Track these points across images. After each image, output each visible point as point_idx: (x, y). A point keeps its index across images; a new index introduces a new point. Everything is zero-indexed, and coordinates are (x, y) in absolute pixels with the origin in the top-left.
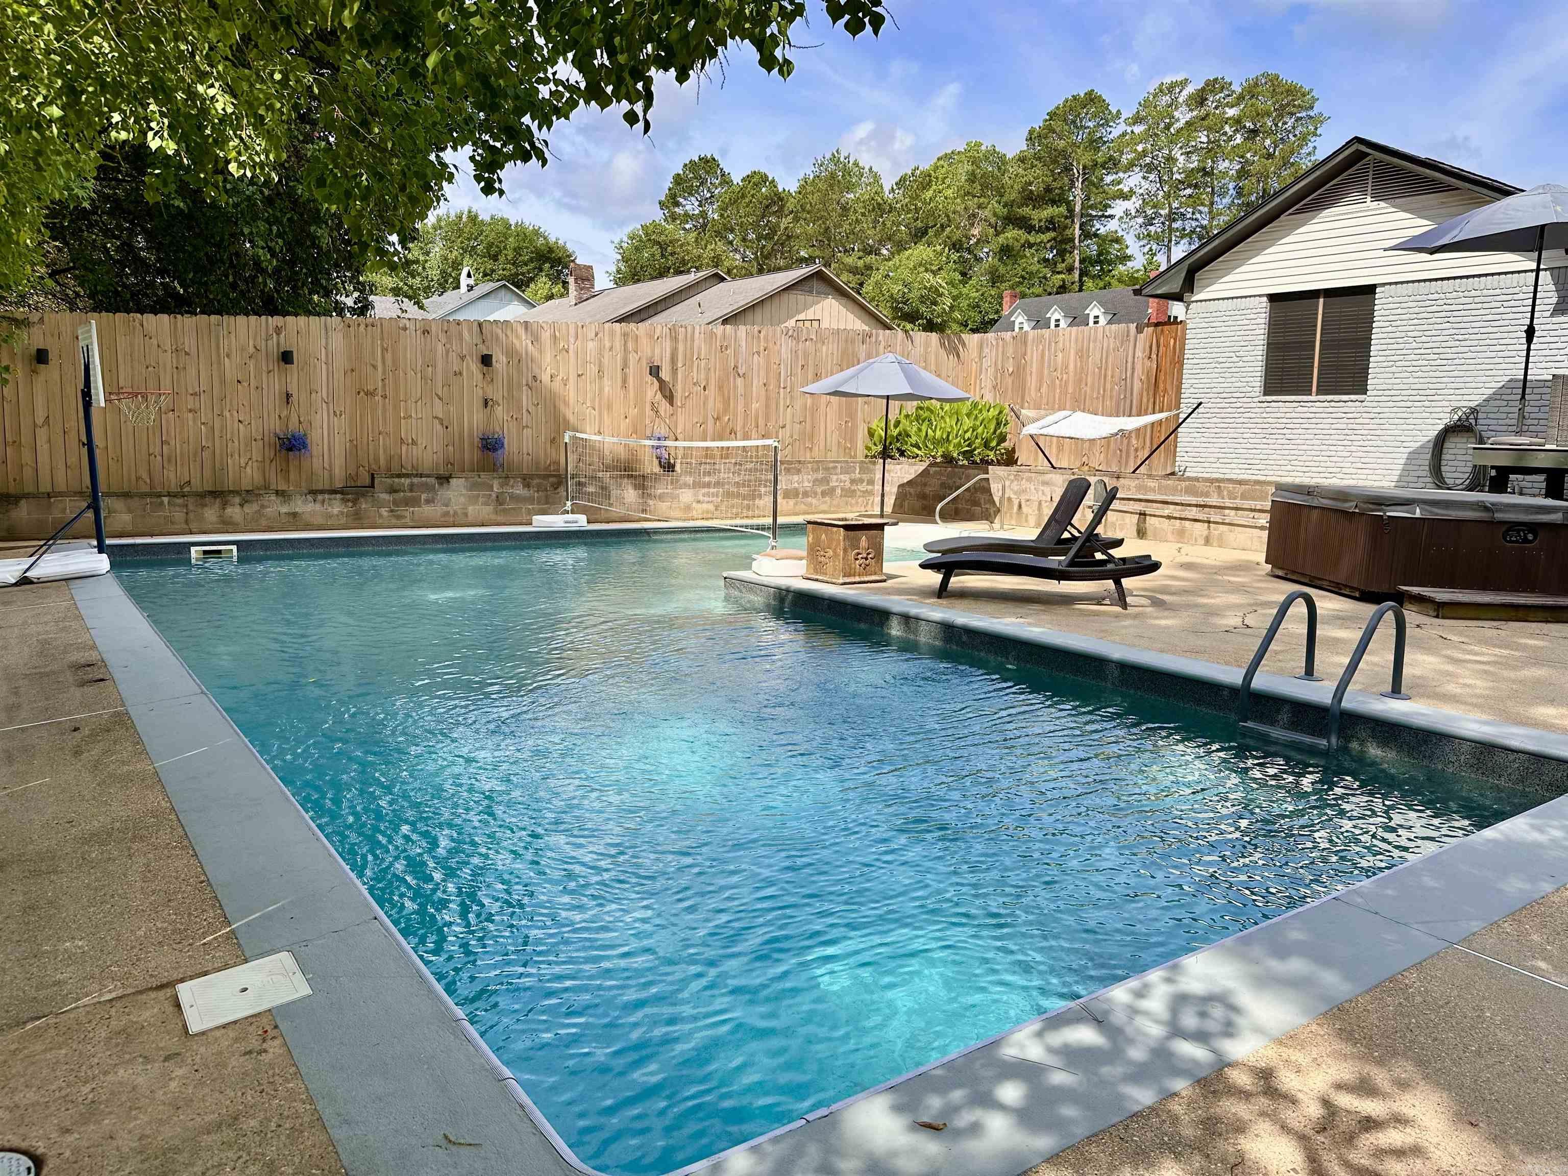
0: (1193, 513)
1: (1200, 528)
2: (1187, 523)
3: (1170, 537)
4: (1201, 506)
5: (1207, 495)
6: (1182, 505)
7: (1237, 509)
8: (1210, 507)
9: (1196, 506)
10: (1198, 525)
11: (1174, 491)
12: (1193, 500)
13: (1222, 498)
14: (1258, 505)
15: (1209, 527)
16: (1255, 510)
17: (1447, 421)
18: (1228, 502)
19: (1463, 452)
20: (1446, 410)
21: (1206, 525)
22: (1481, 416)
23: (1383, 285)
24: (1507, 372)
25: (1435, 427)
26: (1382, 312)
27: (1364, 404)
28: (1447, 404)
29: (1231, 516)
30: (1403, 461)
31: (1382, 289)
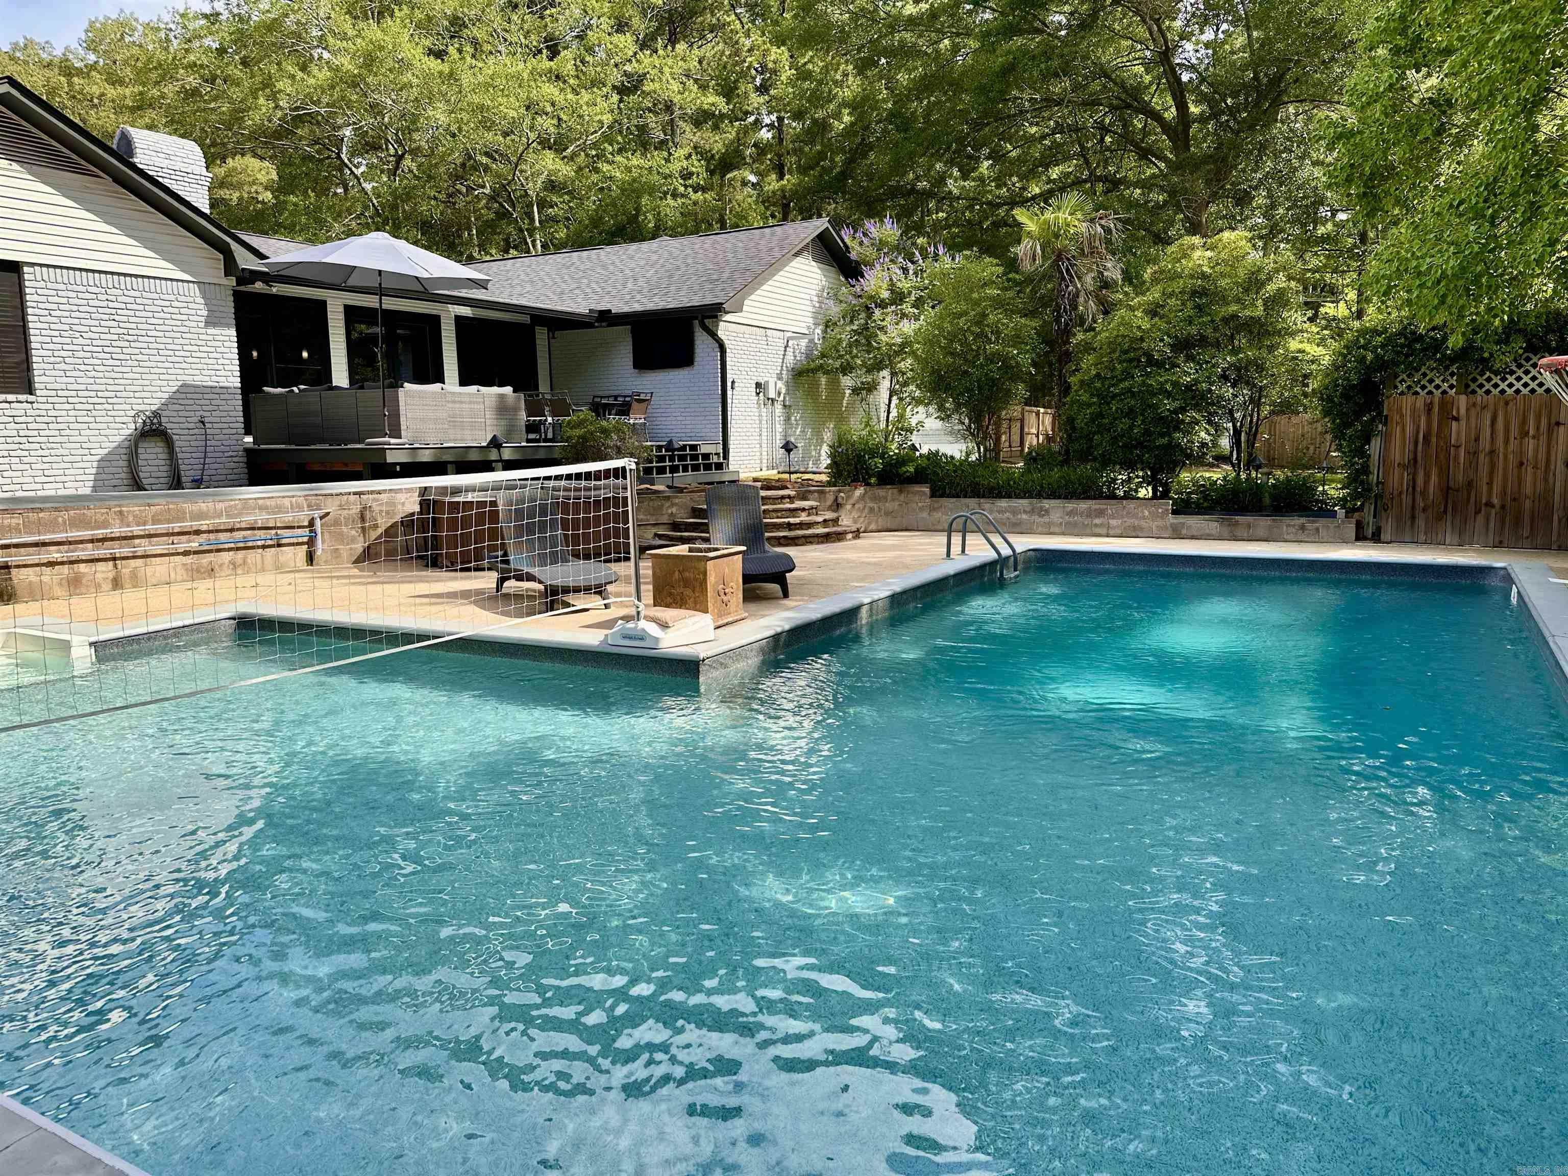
0: (88, 551)
1: (104, 570)
2: (82, 566)
3: (58, 591)
4: (99, 540)
5: (105, 525)
6: (70, 543)
7: (150, 536)
8: (112, 539)
9: (92, 541)
10: (101, 566)
11: (53, 526)
12: (87, 534)
13: (128, 526)
14: (176, 527)
15: (115, 566)
16: (173, 534)
17: (133, 426)
18: (137, 530)
19: (154, 456)
20: (129, 413)
21: (111, 563)
22: (163, 420)
23: (33, 265)
24: (179, 377)
25: (122, 432)
26: (36, 298)
27: (35, 405)
28: (128, 407)
29: (144, 546)
30: (94, 471)
31: (31, 270)
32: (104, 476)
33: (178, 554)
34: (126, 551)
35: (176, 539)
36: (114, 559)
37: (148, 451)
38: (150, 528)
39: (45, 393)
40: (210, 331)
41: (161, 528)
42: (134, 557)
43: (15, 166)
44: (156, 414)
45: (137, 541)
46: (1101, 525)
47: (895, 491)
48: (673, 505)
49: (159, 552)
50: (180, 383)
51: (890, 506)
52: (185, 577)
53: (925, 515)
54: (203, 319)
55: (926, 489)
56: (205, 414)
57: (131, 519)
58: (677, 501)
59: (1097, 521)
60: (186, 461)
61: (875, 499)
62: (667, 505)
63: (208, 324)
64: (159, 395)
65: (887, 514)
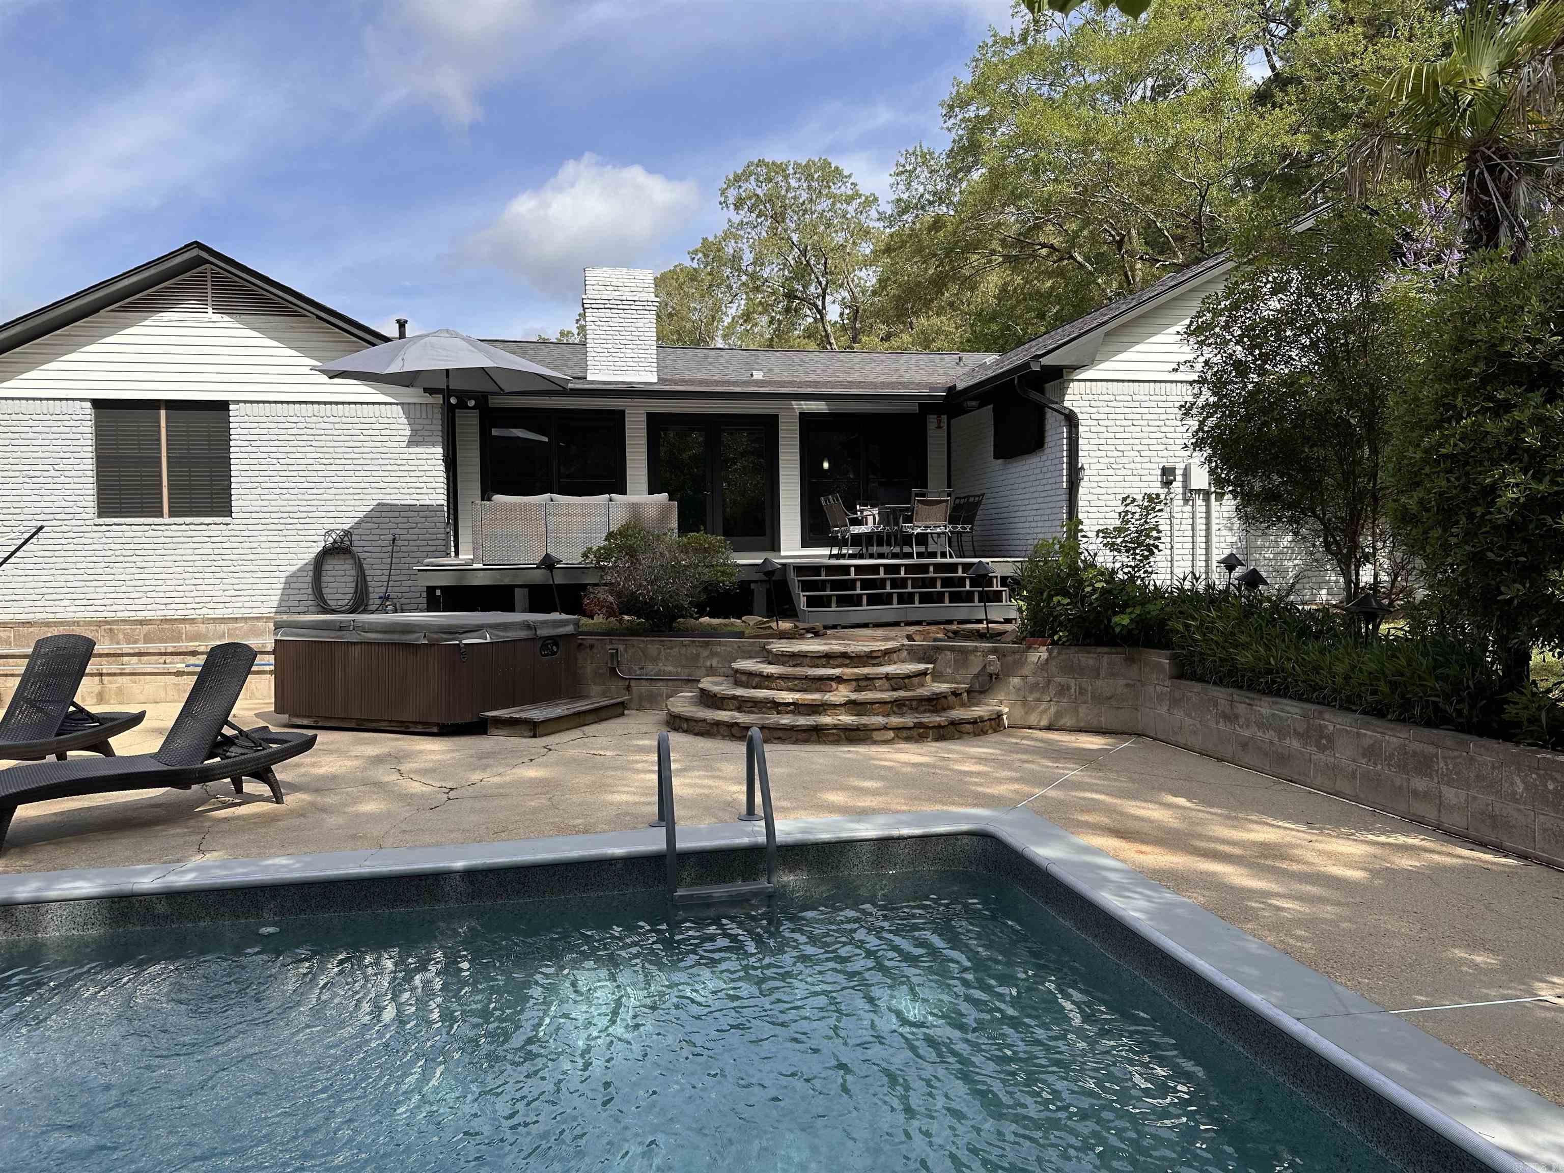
7: (141, 654)
13: (118, 643)
14: (170, 647)
15: (101, 681)
16: (165, 654)
17: (323, 544)
18: (126, 648)
19: (342, 573)
20: (319, 532)
21: (97, 678)
22: (354, 538)
23: (237, 402)
24: (375, 497)
25: (311, 550)
26: (239, 431)
27: (230, 527)
28: (320, 526)
29: (133, 663)
30: (282, 586)
31: (236, 407)
32: (291, 592)
33: (170, 674)
34: (114, 668)
35: (169, 659)
36: (101, 675)
37: (337, 567)
38: (141, 646)
39: (241, 515)
40: (411, 450)
41: (152, 647)
42: (121, 674)
43: (226, 318)
44: (347, 533)
45: (126, 659)
46: (1425, 796)
47: (1117, 659)
48: (713, 654)
49: (149, 670)
50: (375, 503)
51: (1104, 685)
52: (176, 697)
53: (1163, 710)
54: (406, 439)
55: (1162, 659)
56: (398, 531)
57: (121, 636)
58: (719, 649)
59: (1420, 784)
60: (376, 578)
61: (1069, 669)
62: (706, 653)
63: (411, 443)
64: (353, 514)
65: (1098, 699)
